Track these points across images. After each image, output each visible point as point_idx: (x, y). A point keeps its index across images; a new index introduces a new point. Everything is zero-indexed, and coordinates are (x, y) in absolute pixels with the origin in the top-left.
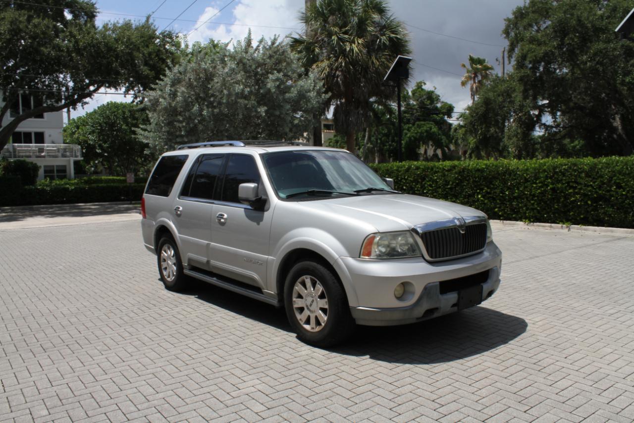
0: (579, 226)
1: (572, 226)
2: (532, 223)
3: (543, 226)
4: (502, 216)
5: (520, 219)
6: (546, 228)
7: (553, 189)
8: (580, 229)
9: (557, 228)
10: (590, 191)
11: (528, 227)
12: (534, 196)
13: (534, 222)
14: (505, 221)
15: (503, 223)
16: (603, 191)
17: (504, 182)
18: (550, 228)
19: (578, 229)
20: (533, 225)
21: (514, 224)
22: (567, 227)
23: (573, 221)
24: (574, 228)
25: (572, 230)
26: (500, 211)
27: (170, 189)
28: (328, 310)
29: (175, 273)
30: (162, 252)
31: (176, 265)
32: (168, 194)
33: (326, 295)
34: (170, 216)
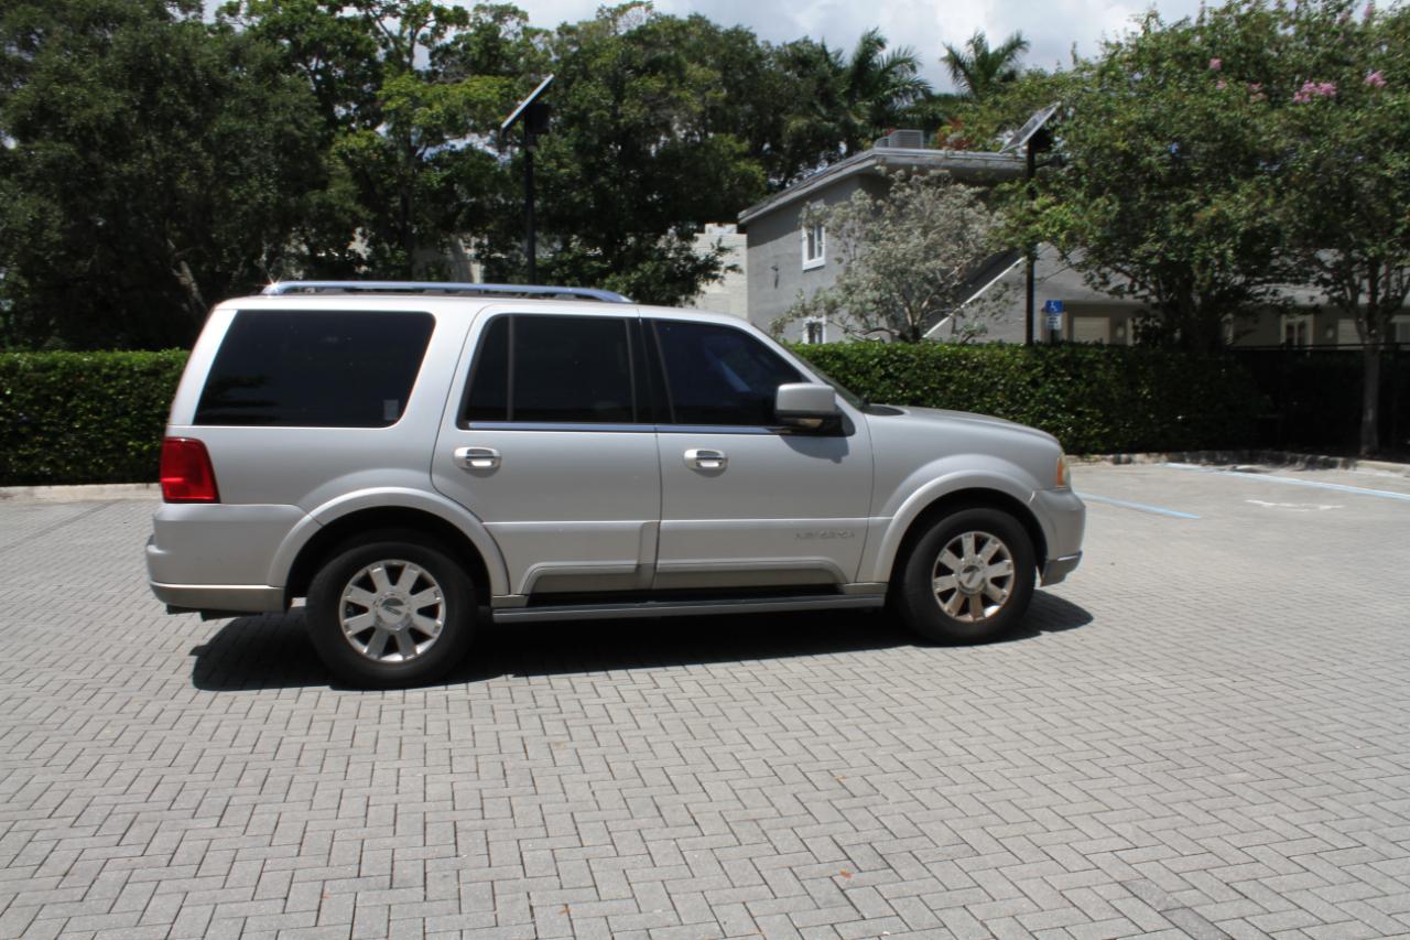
27: (391, 405)
28: (1013, 577)
29: (435, 631)
30: (346, 589)
31: (442, 610)
32: (388, 418)
33: (1008, 554)
34: (424, 477)
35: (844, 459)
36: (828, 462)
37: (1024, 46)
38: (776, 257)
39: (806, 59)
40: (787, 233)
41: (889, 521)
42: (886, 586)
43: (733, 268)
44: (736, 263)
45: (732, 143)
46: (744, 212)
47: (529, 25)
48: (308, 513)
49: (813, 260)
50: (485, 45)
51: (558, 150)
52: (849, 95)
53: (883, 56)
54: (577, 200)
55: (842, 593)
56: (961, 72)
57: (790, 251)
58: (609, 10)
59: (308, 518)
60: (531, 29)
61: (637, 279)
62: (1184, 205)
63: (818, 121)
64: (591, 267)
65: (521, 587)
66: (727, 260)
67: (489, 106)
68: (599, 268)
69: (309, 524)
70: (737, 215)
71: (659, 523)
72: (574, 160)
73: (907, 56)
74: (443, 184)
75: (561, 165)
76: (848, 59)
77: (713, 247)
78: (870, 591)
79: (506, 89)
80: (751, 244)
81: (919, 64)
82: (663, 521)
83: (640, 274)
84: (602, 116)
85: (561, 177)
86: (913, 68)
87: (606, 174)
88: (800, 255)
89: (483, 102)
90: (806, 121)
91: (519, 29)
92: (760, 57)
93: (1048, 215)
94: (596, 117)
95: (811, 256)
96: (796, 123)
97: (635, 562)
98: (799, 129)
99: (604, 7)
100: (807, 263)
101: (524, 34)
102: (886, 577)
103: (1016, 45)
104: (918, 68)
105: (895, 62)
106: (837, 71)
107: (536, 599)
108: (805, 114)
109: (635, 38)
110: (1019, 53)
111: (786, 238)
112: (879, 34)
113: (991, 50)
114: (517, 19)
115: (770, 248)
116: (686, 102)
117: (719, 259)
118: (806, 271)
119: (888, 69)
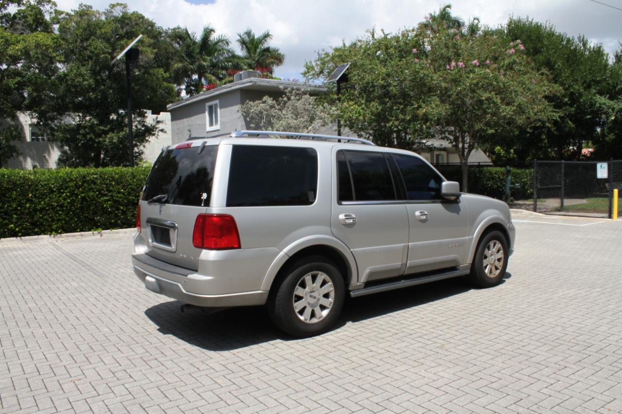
0: (109, 231)
1: (103, 231)
2: (59, 235)
3: (73, 236)
4: (18, 232)
5: (44, 232)
6: (77, 237)
7: (83, 198)
8: (111, 233)
9: (89, 235)
10: (121, 197)
11: (55, 239)
12: (62, 206)
13: (60, 233)
14: (23, 238)
15: (22, 239)
16: (133, 196)
17: (24, 194)
18: (80, 237)
19: (109, 234)
20: (61, 237)
21: (36, 239)
22: (99, 233)
23: (103, 226)
24: (105, 233)
25: (104, 235)
26: (16, 227)
27: (311, 194)
28: (503, 258)
29: (330, 305)
30: (296, 288)
31: (332, 295)
32: (311, 201)
33: (502, 249)
34: (328, 229)
35: (460, 213)
36: (455, 214)
37: (271, 36)
38: (189, 125)
39: (181, 36)
40: (196, 115)
41: (473, 238)
42: (470, 265)
43: (162, 130)
44: (163, 128)
45: (163, 73)
46: (171, 105)
47: (58, 8)
48: (282, 251)
49: (212, 127)
50: (36, 16)
51: (82, 72)
52: (200, 53)
53: (214, 37)
54: (93, 97)
55: (458, 270)
56: (244, 46)
57: (198, 123)
58: (85, 6)
59: (282, 253)
60: (59, 11)
61: (123, 136)
62: (412, 107)
63: (187, 65)
64: (99, 129)
65: (363, 279)
66: (160, 126)
67: (49, 48)
68: (103, 130)
69: (283, 257)
70: (166, 106)
71: (408, 245)
72: (90, 78)
73: (224, 39)
74: (16, 86)
75: (84, 80)
76: (198, 37)
77: (154, 120)
78: (465, 268)
79: (56, 40)
80: (173, 119)
81: (230, 42)
82: (410, 244)
83: (124, 133)
84: (106, 57)
85: (85, 85)
86: (227, 43)
87: (104, 85)
88: (205, 125)
89: (45, 45)
90: (182, 64)
91: (52, 10)
92: (160, 33)
93: (352, 109)
94: (103, 57)
95: (211, 124)
96: (177, 65)
97: (400, 263)
98: (179, 69)
99: (82, 4)
100: (209, 128)
101: (55, 13)
102: (471, 262)
103: (267, 36)
104: (230, 44)
105: (220, 41)
106: (195, 43)
107: (368, 284)
108: (181, 61)
109: (120, 21)
110: (268, 39)
111: (195, 117)
112: (210, 27)
113: (256, 37)
114: (50, 5)
115: (185, 122)
116: (146, 53)
117: (157, 126)
118: (208, 132)
119: (217, 43)
